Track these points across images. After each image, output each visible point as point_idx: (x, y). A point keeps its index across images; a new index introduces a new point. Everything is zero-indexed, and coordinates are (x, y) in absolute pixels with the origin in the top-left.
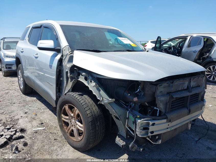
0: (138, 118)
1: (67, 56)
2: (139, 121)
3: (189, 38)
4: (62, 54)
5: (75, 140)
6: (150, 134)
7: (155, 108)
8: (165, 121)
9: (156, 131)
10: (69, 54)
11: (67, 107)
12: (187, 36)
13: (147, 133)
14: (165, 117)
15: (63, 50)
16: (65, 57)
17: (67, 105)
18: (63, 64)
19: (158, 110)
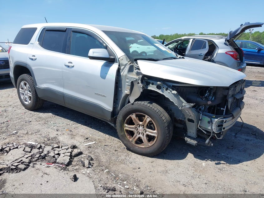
0: (214, 118)
1: (127, 66)
2: (216, 120)
3: (191, 41)
4: (118, 64)
5: (143, 147)
6: (223, 130)
7: (222, 109)
8: (231, 118)
9: (226, 127)
10: (128, 64)
11: (133, 116)
12: (190, 39)
13: (221, 129)
14: (231, 115)
15: (119, 60)
16: (123, 67)
17: (134, 114)
18: (122, 74)
19: (224, 110)
